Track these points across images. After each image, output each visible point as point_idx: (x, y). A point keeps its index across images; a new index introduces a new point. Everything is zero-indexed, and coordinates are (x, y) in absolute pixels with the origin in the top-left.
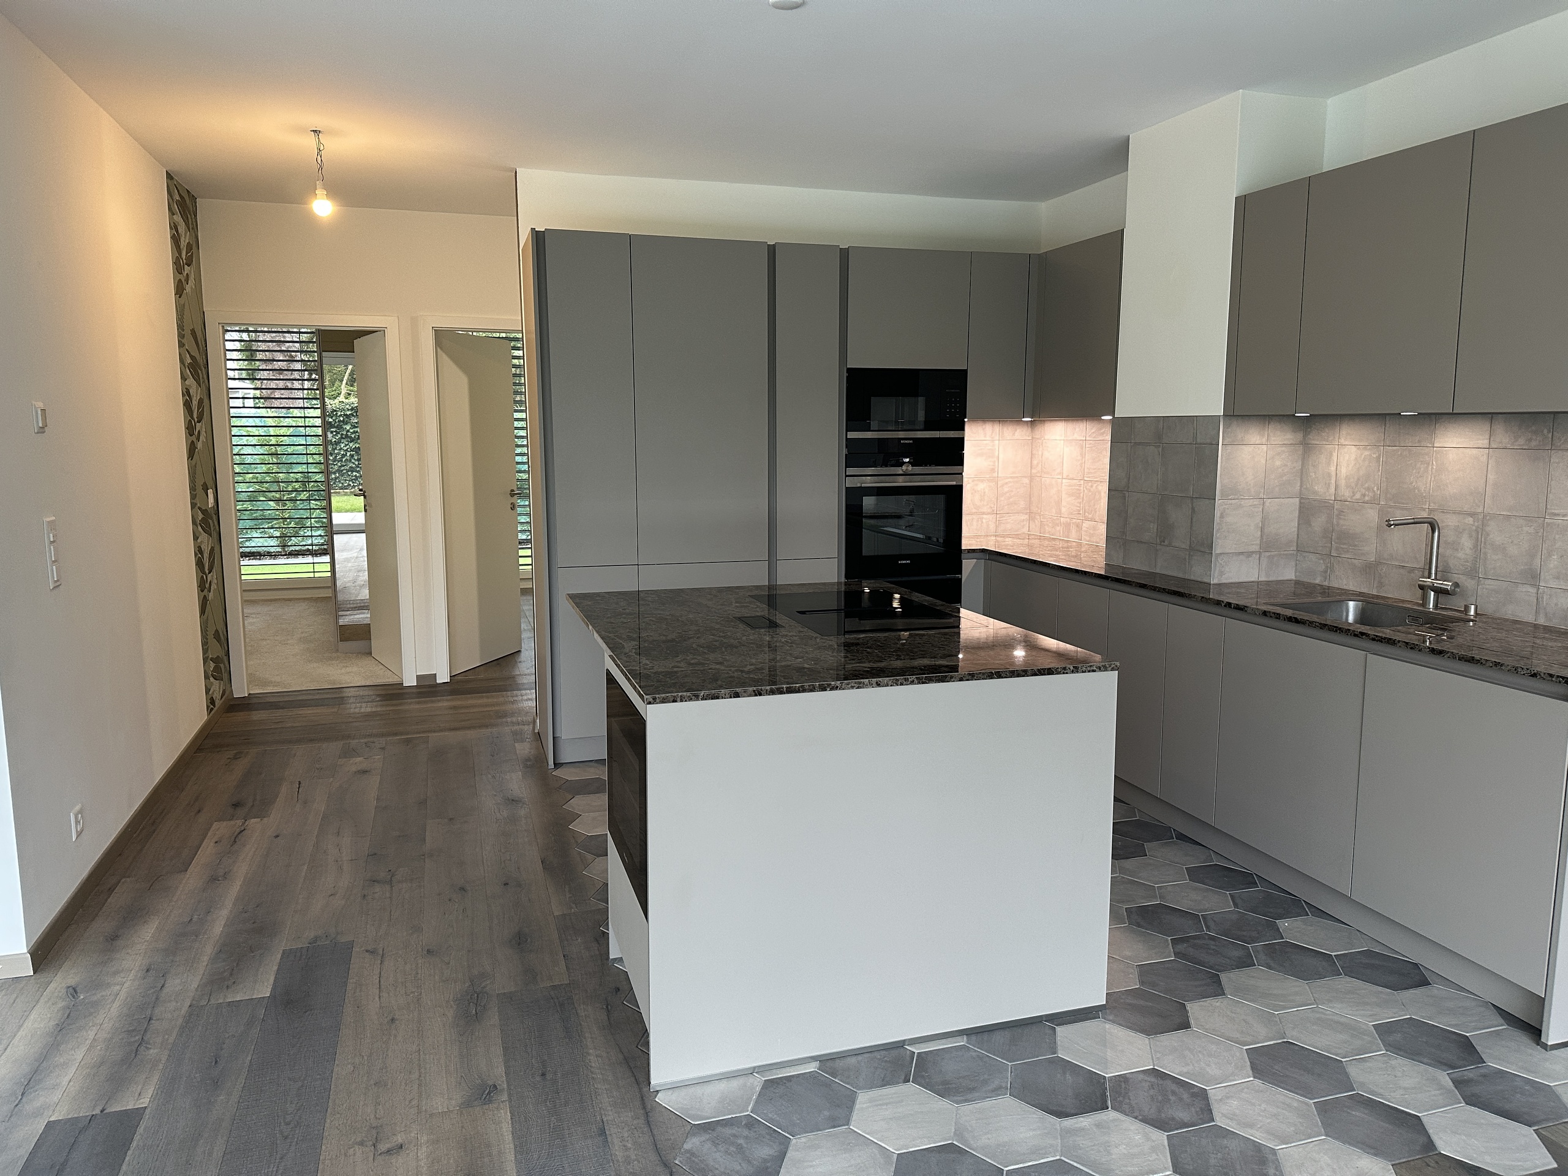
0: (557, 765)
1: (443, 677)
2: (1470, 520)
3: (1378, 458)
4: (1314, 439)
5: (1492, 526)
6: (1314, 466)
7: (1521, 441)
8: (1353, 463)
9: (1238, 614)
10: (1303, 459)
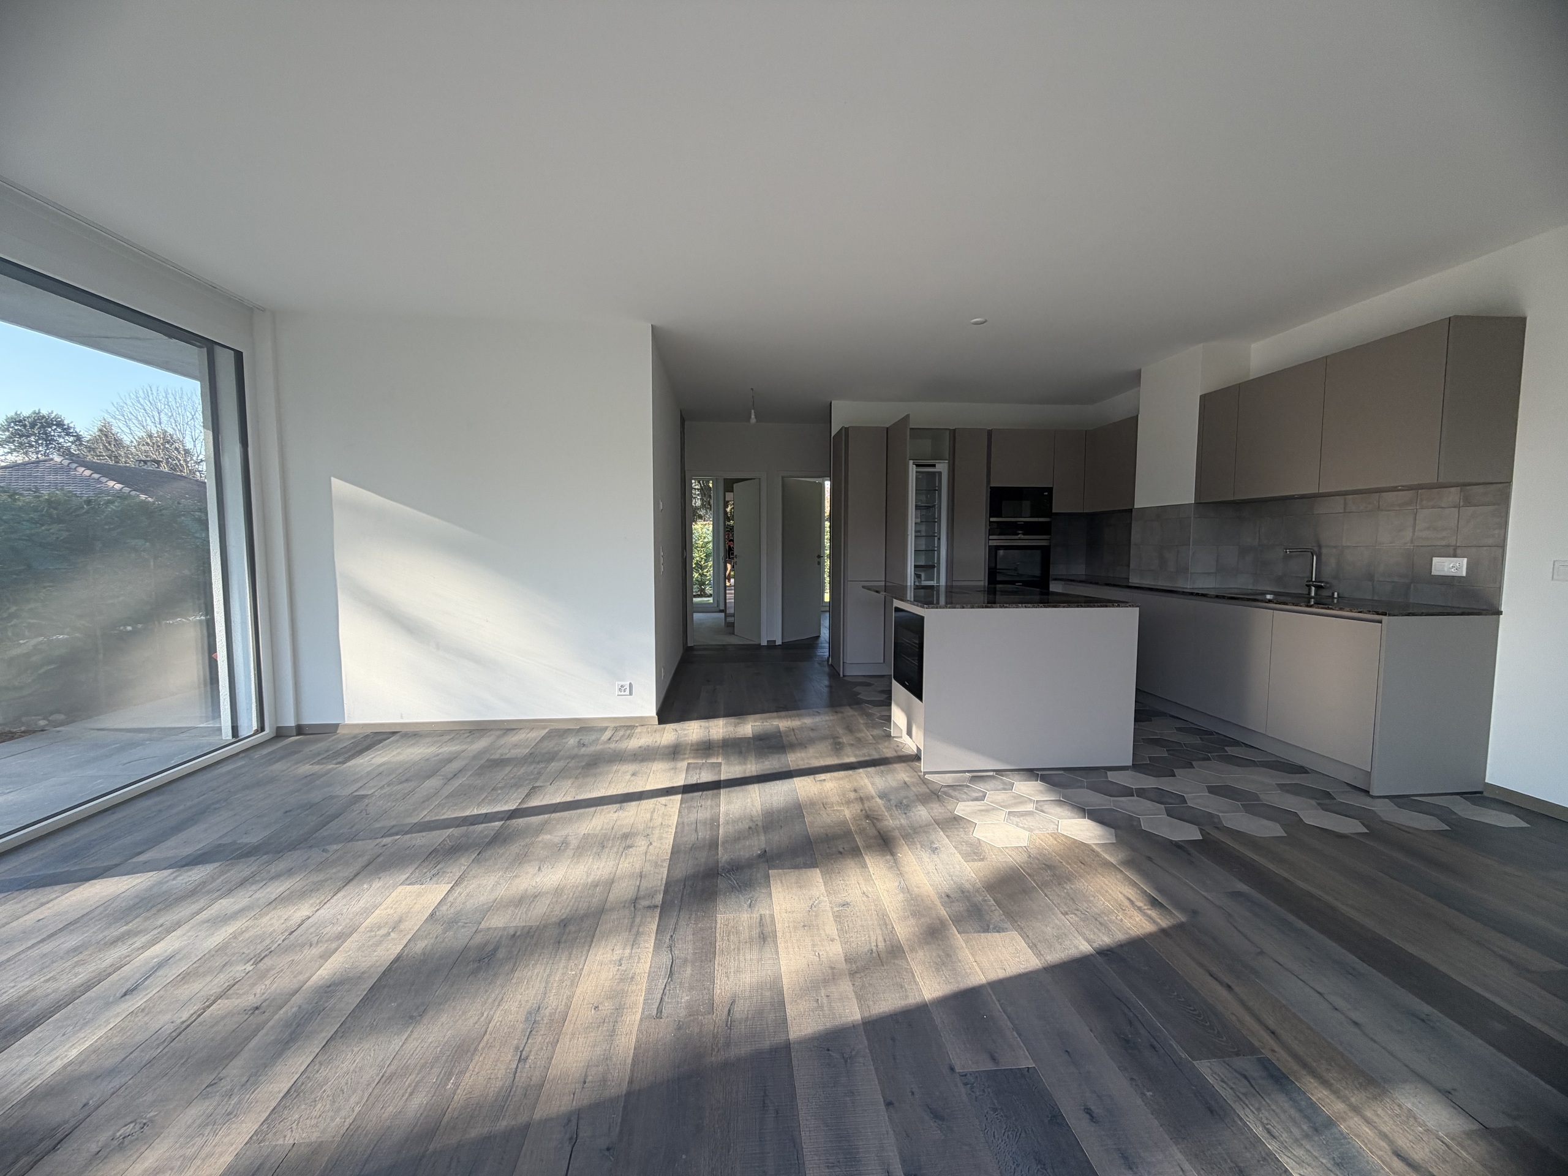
0: (844, 676)
1: (779, 642)
2: (1334, 550)
3: (1282, 522)
6: (1246, 529)
7: (1362, 507)
8: (1268, 525)
9: (1204, 598)
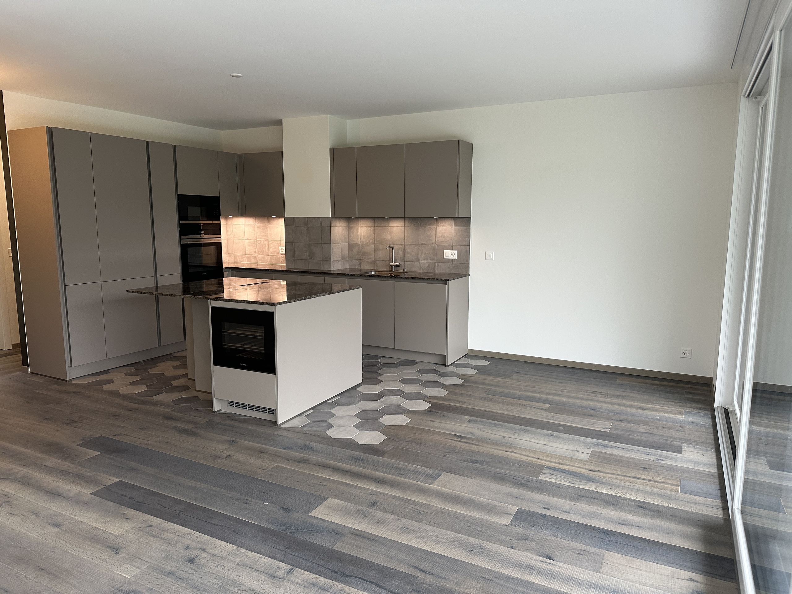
0: (70, 380)
2: (401, 246)
3: (373, 230)
4: (352, 224)
5: (407, 247)
6: (352, 233)
7: (413, 225)
8: (365, 232)
9: (352, 277)
10: (349, 231)
